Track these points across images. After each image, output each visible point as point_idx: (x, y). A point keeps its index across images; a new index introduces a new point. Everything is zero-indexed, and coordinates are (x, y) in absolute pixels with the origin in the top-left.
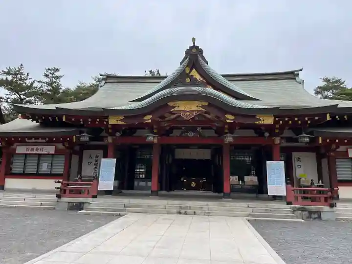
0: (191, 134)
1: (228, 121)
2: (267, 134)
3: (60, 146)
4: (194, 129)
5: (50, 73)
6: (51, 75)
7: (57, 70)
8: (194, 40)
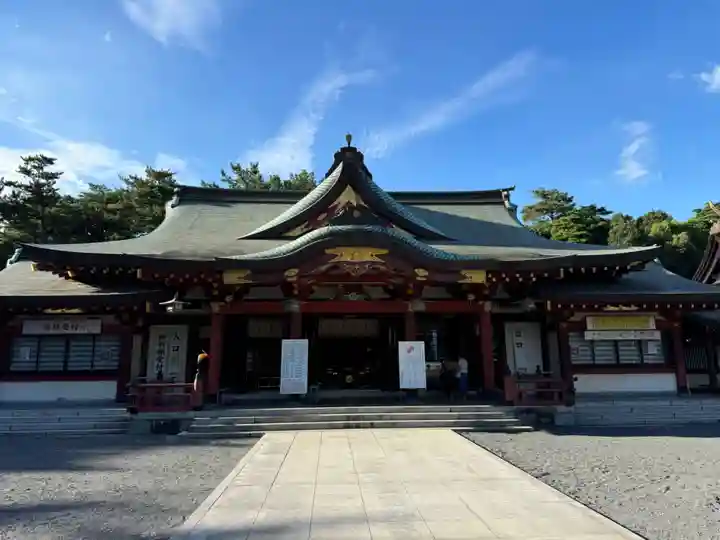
0: (353, 297)
1: (419, 279)
2: (471, 297)
3: (111, 319)
4: (359, 289)
5: (35, 167)
6: (35, 172)
7: (50, 161)
8: (349, 138)
